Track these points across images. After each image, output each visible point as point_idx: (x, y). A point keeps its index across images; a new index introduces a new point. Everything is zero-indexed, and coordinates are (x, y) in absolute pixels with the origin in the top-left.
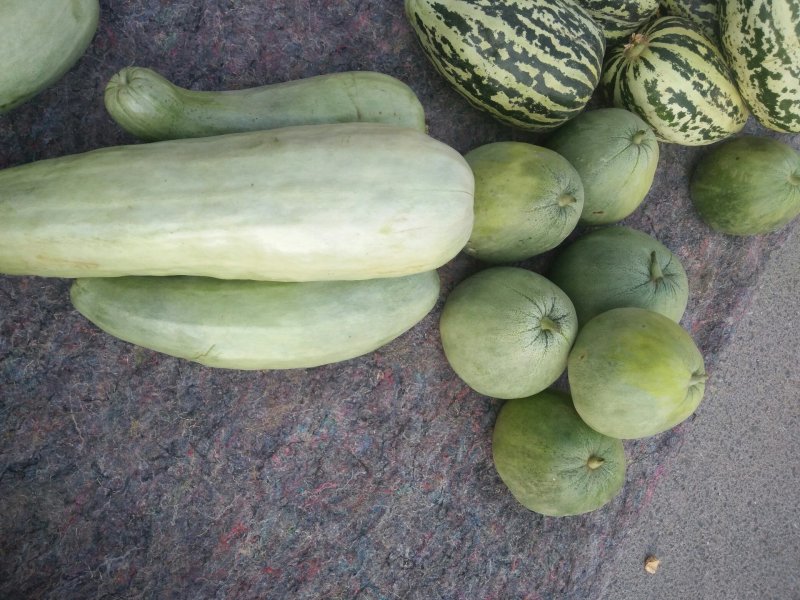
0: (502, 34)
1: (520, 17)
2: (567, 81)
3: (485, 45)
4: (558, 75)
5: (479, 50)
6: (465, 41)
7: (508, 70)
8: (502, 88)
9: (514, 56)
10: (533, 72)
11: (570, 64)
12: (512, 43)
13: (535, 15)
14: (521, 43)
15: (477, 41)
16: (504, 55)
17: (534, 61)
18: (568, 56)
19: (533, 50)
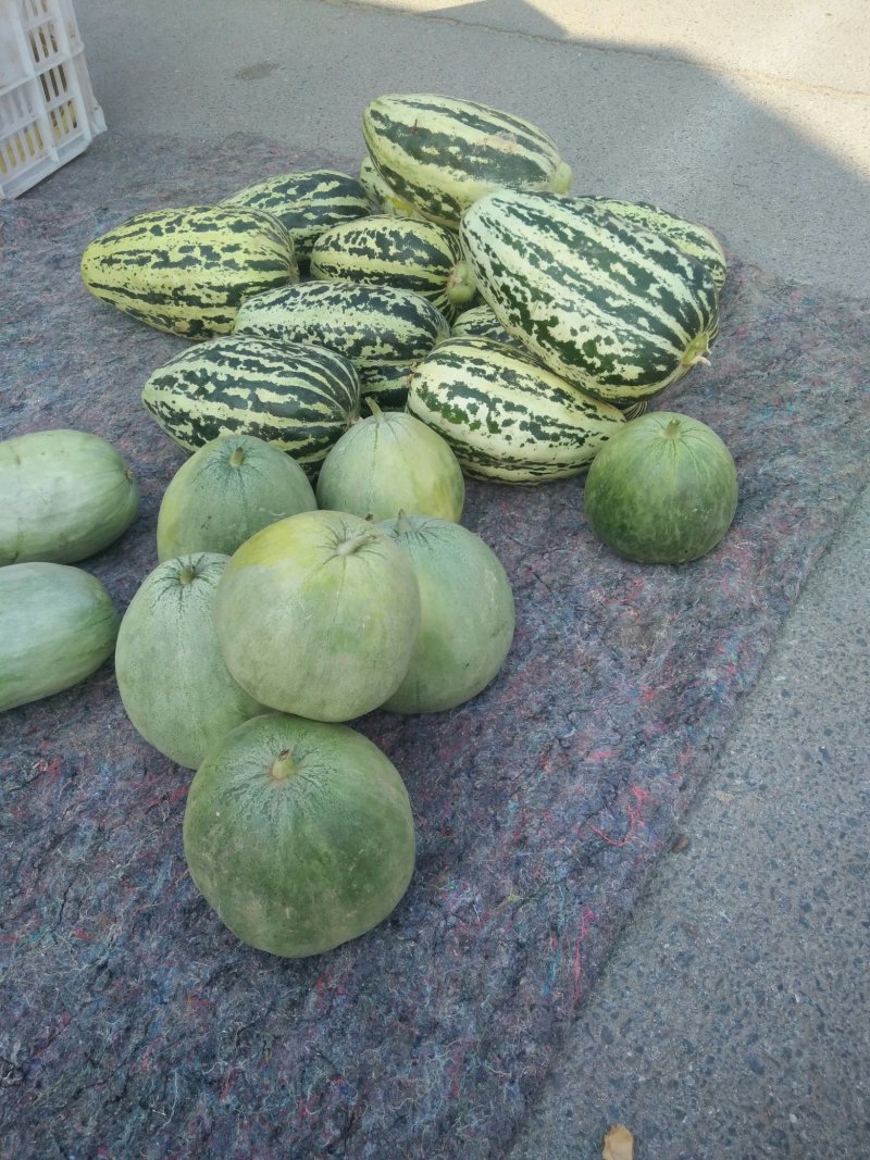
0: (203, 371)
1: (223, 353)
2: (282, 390)
3: (193, 388)
4: (271, 387)
5: (190, 396)
6: (174, 392)
7: (218, 400)
8: (221, 422)
9: (220, 385)
10: (244, 393)
11: (283, 374)
12: (215, 374)
13: (239, 348)
14: (223, 371)
15: (183, 387)
16: (210, 387)
17: (243, 383)
18: (281, 368)
19: (237, 374)
